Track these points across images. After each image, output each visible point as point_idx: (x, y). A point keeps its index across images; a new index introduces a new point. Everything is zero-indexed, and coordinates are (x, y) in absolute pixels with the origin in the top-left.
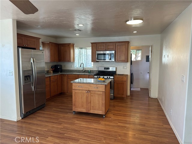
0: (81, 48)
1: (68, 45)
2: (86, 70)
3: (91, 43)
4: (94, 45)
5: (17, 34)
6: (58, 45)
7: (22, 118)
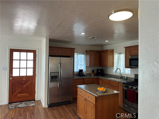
0: (120, 53)
1: (106, 51)
2: (124, 76)
3: (125, 47)
4: (127, 49)
5: (49, 47)
6: (100, 52)
7: (48, 107)
